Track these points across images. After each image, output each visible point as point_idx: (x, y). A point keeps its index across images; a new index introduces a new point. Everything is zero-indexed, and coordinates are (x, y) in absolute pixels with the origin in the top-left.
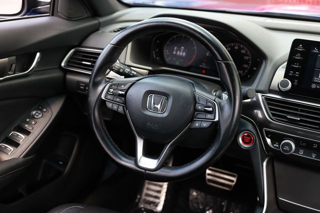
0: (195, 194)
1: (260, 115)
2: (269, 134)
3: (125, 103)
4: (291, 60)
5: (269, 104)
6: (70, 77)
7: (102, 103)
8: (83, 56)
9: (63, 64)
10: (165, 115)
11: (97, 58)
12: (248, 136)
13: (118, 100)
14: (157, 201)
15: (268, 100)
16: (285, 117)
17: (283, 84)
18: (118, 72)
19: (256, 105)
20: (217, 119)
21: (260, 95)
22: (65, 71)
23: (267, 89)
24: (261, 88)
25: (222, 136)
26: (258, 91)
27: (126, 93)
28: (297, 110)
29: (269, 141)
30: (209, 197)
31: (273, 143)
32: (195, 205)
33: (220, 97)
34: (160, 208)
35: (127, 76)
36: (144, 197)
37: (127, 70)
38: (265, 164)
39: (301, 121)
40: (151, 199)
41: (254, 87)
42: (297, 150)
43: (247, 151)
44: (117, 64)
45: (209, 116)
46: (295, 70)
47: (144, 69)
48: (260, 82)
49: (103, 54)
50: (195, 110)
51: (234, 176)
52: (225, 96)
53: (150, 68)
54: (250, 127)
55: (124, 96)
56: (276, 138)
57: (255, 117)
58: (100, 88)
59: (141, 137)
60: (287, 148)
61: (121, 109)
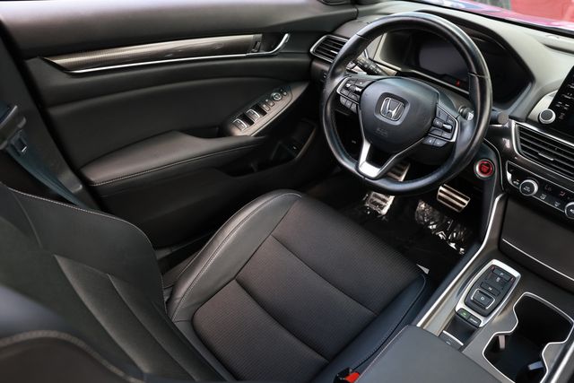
0: (423, 206)
1: (508, 145)
2: (511, 168)
3: (359, 101)
4: (564, 88)
5: (521, 134)
6: (316, 64)
7: (336, 97)
8: (334, 45)
9: (311, 50)
10: (398, 123)
11: (341, 47)
12: (488, 165)
13: (353, 96)
14: (384, 204)
15: (522, 130)
16: (536, 154)
17: (546, 115)
18: (363, 67)
19: (506, 133)
20: (454, 140)
21: (513, 122)
22: (313, 58)
23: (524, 117)
24: (517, 114)
25: (454, 160)
26: (511, 118)
27: (363, 91)
28: (553, 149)
29: (509, 176)
30: (437, 213)
31: (513, 179)
32: (421, 217)
33: (465, 116)
34: (384, 211)
35: (370, 72)
36: (371, 197)
37: (373, 66)
38: (497, 199)
39: (554, 162)
40: (379, 201)
41: (509, 111)
42: (538, 194)
43: (481, 181)
44: (362, 58)
45: (446, 135)
46: (566, 101)
47: (392, 69)
48: (518, 108)
49: (349, 43)
50: (433, 124)
51: (467, 200)
52: (471, 116)
53: (399, 69)
54: (493, 156)
55: (360, 94)
56: (519, 175)
57: (501, 146)
58: (337, 80)
59: (368, 141)
60: (527, 189)
61: (354, 107)
